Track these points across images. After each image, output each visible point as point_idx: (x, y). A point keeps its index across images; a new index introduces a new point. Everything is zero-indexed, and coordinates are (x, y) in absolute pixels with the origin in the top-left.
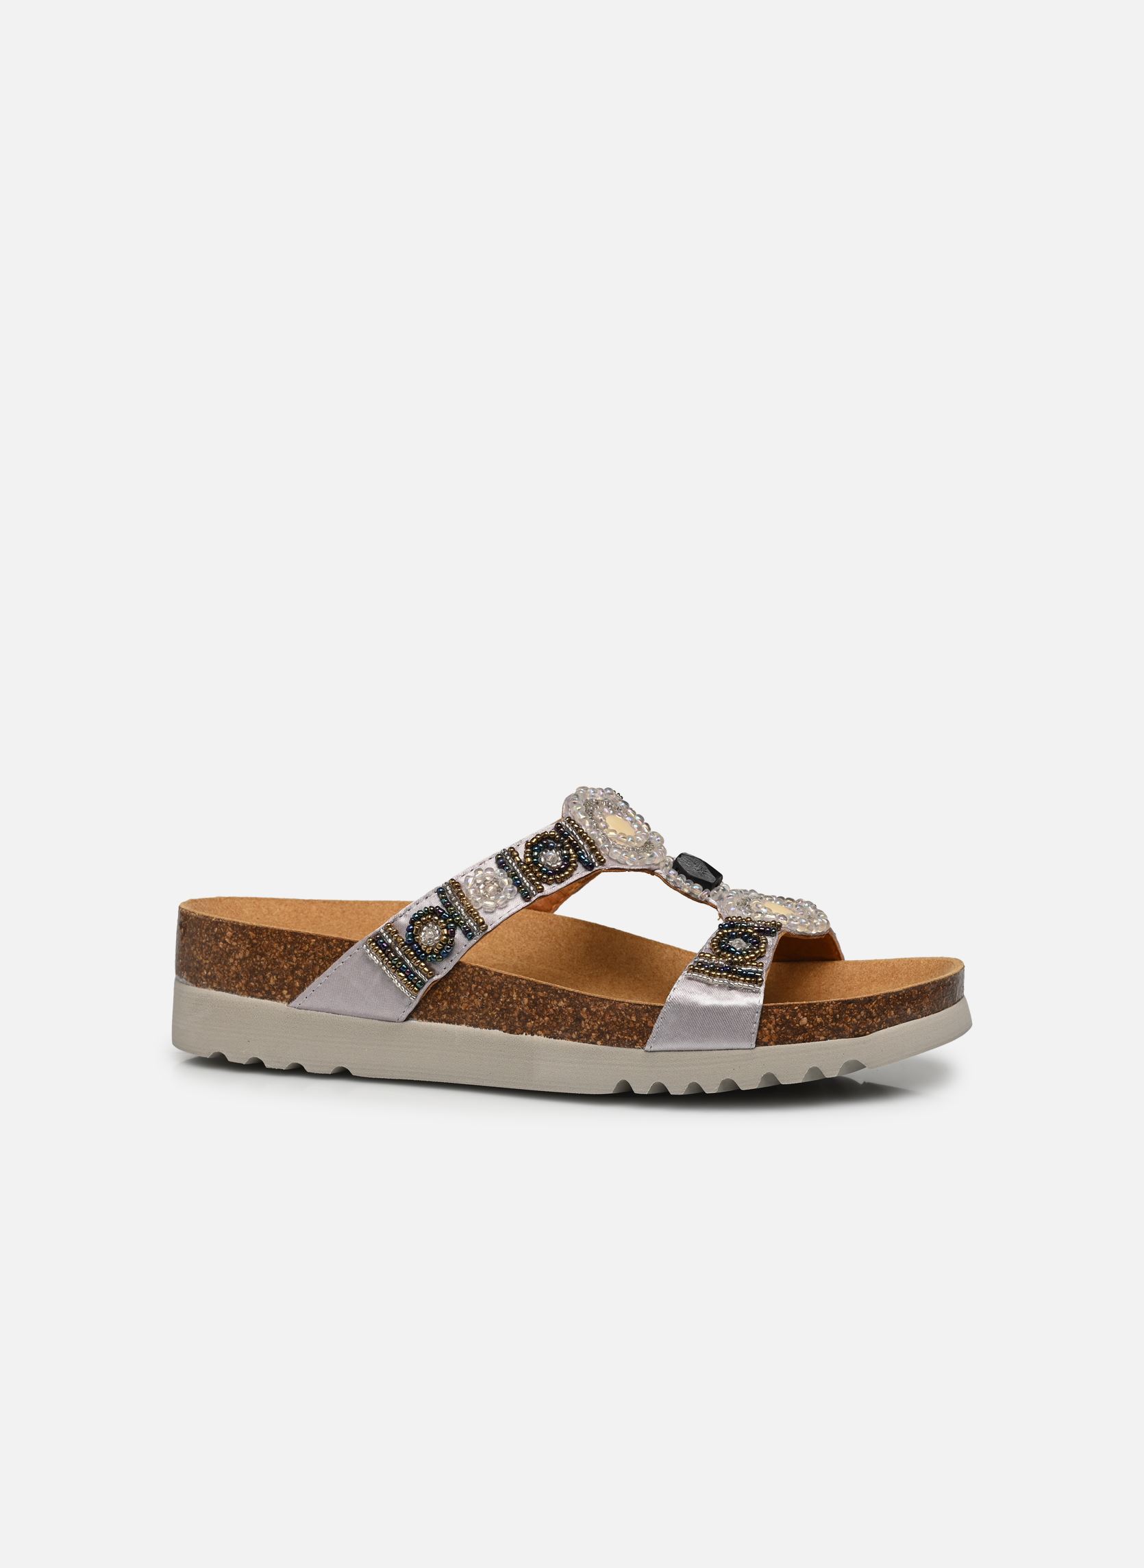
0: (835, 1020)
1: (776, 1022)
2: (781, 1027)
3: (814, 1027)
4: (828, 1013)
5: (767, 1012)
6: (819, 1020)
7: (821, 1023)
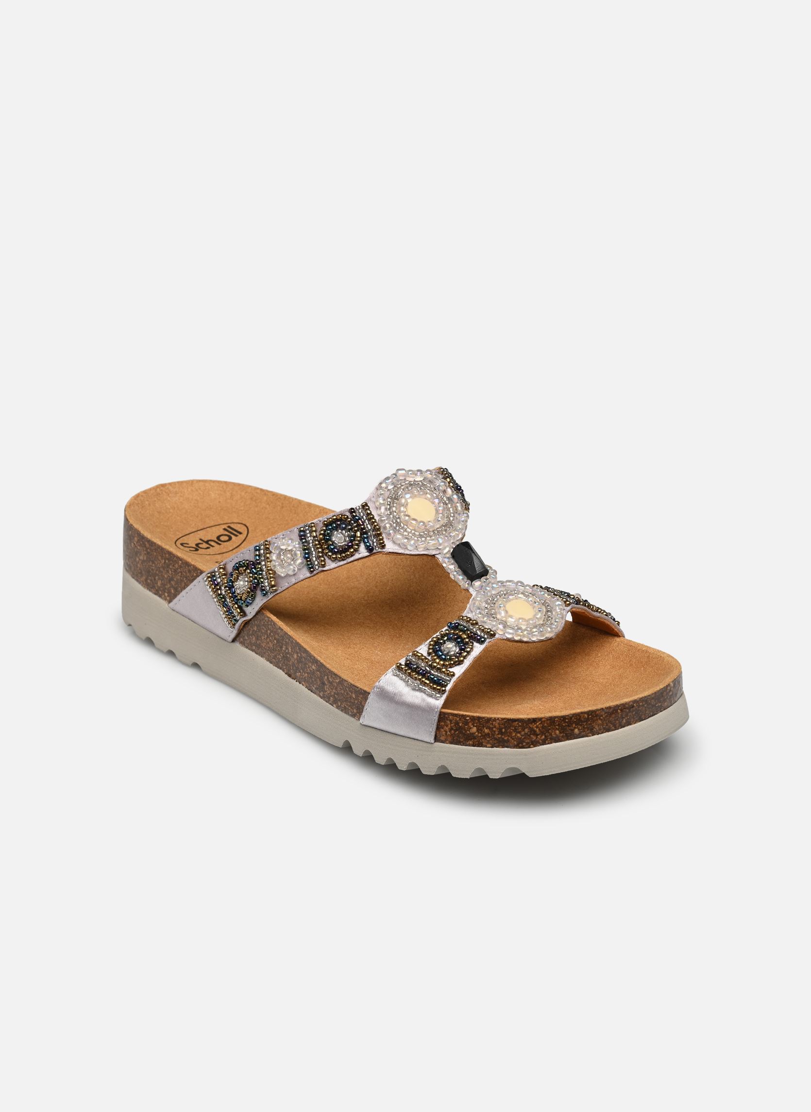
0: (501, 733)
1: (451, 726)
2: (455, 731)
3: (482, 736)
4: (495, 727)
5: (445, 716)
6: (486, 731)
7: (488, 733)
